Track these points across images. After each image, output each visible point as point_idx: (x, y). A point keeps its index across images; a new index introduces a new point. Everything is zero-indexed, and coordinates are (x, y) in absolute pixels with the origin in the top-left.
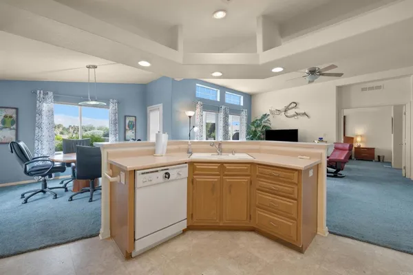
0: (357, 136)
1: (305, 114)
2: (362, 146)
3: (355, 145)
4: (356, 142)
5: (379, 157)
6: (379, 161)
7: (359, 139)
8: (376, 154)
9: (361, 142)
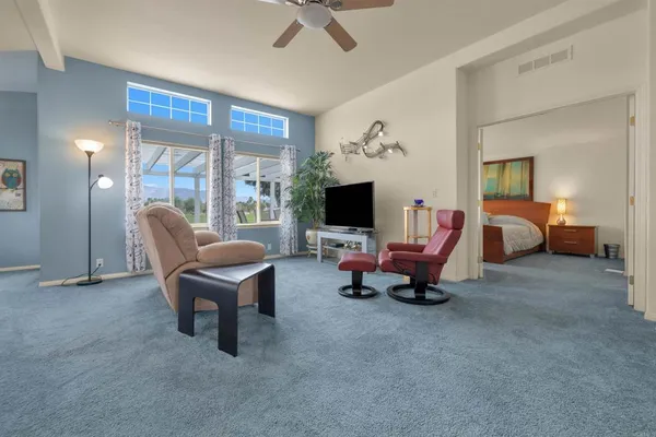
0: (557, 199)
1: (397, 147)
2: (569, 222)
3: (553, 221)
4: (557, 213)
5: (606, 247)
6: (607, 256)
7: (561, 207)
8: (601, 240)
9: (566, 213)
